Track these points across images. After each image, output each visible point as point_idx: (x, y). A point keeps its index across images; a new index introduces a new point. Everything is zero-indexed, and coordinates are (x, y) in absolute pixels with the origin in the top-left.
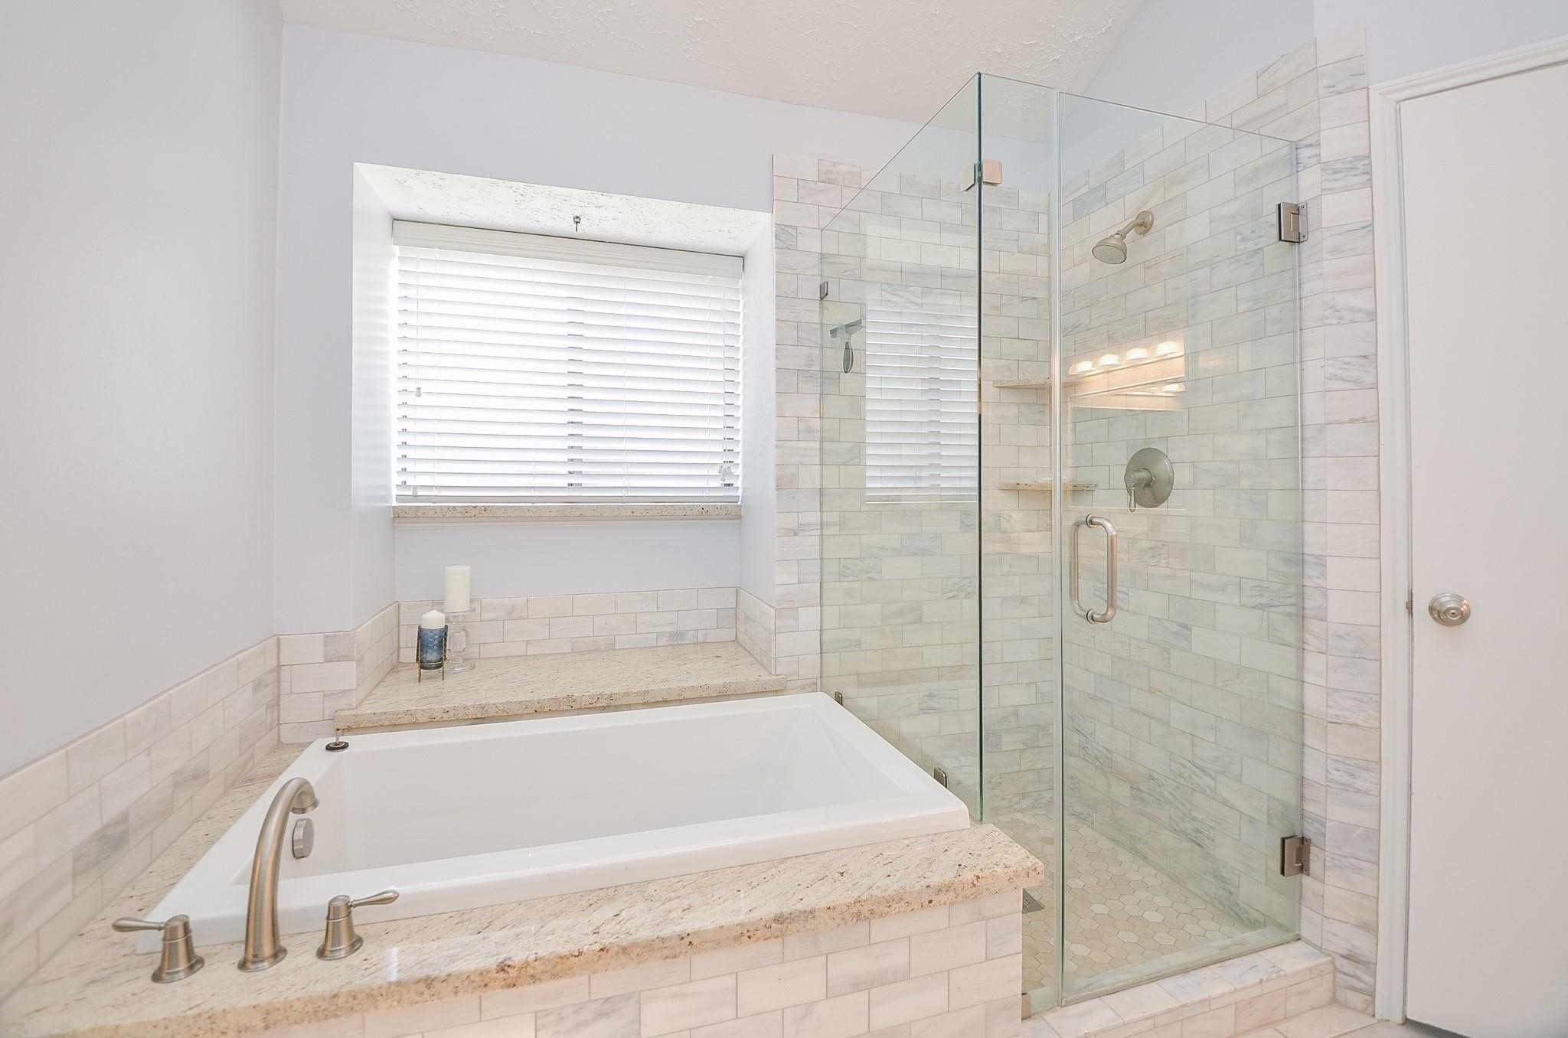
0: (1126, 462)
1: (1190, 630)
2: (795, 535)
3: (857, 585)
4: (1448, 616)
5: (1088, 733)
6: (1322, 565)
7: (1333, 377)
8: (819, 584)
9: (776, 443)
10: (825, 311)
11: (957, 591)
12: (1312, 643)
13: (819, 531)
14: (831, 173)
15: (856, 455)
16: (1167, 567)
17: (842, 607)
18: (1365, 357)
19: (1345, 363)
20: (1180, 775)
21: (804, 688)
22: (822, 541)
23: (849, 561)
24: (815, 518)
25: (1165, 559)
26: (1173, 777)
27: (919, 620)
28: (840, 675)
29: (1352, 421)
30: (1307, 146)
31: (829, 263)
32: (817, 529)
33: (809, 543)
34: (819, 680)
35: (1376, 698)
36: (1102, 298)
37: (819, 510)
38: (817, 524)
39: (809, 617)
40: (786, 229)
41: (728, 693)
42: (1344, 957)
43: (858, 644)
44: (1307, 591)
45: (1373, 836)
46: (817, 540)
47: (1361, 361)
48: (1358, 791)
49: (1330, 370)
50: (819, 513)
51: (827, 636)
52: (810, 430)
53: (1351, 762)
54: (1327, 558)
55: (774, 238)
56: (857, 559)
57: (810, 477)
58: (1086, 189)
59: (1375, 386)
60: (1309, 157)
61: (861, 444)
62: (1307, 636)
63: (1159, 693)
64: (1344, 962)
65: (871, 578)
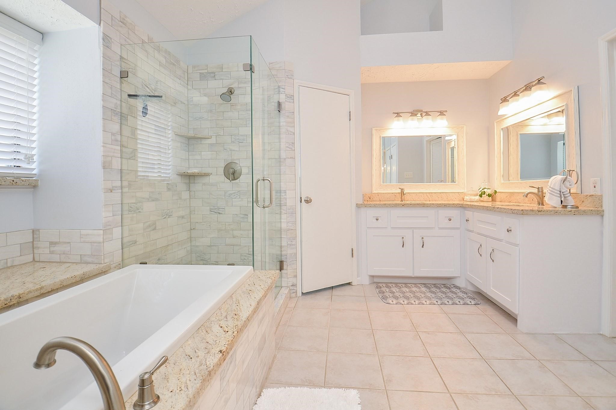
0: (224, 166)
1: (248, 216)
2: (111, 191)
3: (135, 215)
4: (308, 201)
5: (207, 259)
6: (285, 192)
7: (287, 147)
8: (121, 216)
9: (102, 144)
10: (122, 84)
11: (166, 215)
12: (283, 212)
13: (121, 190)
14: (124, 20)
15: (133, 156)
16: (240, 198)
17: (130, 226)
18: (293, 143)
19: (290, 144)
20: (244, 259)
21: (115, 268)
22: (122, 195)
23: (132, 204)
24: (118, 184)
25: (239, 196)
26: (242, 261)
27: (155, 229)
28: (129, 258)
29: (291, 158)
30: (282, 88)
31: (124, 62)
32: (120, 189)
33: (116, 196)
34: (121, 262)
35: (295, 222)
36: (214, 111)
37: (120, 180)
38: (119, 187)
39: (117, 232)
40: (107, 37)
41: (85, 277)
42: (291, 286)
43: (135, 242)
44: (282, 199)
45: (296, 254)
46: (120, 194)
47: (292, 144)
48: (293, 245)
49: (287, 145)
50: (120, 181)
51: (125, 240)
52: (117, 141)
53: (291, 238)
54: (287, 191)
55: (102, 40)
56: (134, 203)
57: (116, 164)
58: (206, 71)
59: (294, 150)
60: (283, 91)
61: (135, 150)
62: (282, 210)
63: (237, 237)
64: (291, 287)
65: (140, 212)
